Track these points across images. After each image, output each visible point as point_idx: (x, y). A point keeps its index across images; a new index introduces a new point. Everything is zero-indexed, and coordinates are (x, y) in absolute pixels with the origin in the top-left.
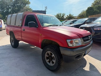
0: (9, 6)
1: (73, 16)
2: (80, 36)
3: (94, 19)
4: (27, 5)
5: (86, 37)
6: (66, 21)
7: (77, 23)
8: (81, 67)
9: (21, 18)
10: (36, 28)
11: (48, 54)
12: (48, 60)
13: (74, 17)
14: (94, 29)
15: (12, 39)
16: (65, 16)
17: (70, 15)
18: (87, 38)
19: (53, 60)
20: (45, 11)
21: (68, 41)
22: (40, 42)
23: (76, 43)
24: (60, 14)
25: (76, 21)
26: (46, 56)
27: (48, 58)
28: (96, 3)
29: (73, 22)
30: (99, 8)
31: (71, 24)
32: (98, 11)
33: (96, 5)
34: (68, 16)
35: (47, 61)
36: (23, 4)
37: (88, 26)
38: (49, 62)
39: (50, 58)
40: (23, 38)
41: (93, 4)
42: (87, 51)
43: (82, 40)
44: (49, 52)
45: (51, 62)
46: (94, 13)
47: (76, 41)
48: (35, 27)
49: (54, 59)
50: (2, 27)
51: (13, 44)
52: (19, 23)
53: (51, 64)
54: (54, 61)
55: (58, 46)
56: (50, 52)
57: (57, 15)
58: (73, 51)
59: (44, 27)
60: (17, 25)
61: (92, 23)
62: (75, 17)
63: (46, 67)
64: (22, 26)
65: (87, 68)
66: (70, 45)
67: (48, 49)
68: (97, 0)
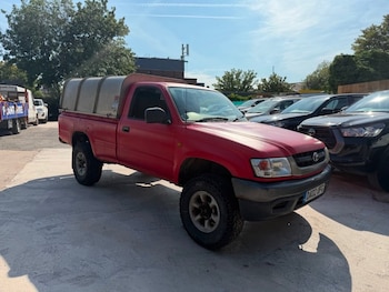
0: (50, 38)
1: (286, 81)
2: (285, 151)
3: (351, 100)
4: (115, 38)
5: (305, 154)
6: (258, 102)
7: (293, 112)
8: (292, 242)
9: (119, 94)
10: (164, 126)
11: (198, 200)
12: (199, 217)
13: (289, 85)
14: (342, 134)
15: (81, 155)
16: (254, 80)
17: (274, 77)
18: (308, 158)
19: (212, 217)
20: (183, 62)
21: (255, 162)
22: (175, 167)
23: (276, 169)
24: (238, 75)
25: (291, 102)
26: (193, 204)
27: (196, 212)
28: (372, 38)
29: (283, 106)
30: (374, 59)
31: (272, 113)
32: (372, 70)
33: (369, 43)
34: (268, 80)
35: (195, 219)
36: (102, 35)
37: (329, 124)
38: (202, 222)
39: (205, 211)
40: (121, 154)
41: (358, 41)
42: (307, 195)
43: (294, 163)
44: (202, 194)
45: (206, 222)
46: (357, 76)
47: (276, 165)
48: (164, 122)
49: (216, 214)
50: (29, 116)
51: (83, 173)
52: (109, 108)
53: (206, 228)
54: (216, 219)
55: (228, 176)
56: (205, 193)
57: (224, 78)
58: (267, 189)
59: (189, 124)
60: (102, 112)
61: (343, 113)
62: (294, 85)
63: (192, 237)
64: (119, 116)
65: (311, 246)
66: (260, 173)
67: (199, 184)
68: (373, 28)
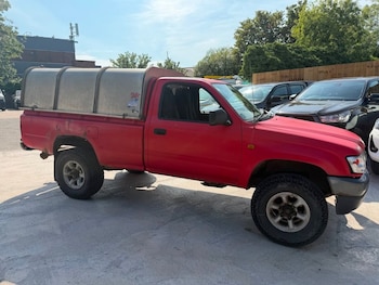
12: (279, 218)
13: (182, 70)
17: (168, 62)
19: (299, 216)
20: (73, 42)
21: (351, 160)
26: (272, 206)
27: (276, 214)
28: (248, 30)
33: (246, 34)
34: (163, 65)
35: (276, 220)
38: (281, 223)
41: (238, 32)
44: (285, 196)
45: (290, 222)
48: (225, 123)
53: (292, 228)
54: (306, 217)
56: (290, 193)
57: (119, 60)
64: (144, 117)
68: (249, 21)
